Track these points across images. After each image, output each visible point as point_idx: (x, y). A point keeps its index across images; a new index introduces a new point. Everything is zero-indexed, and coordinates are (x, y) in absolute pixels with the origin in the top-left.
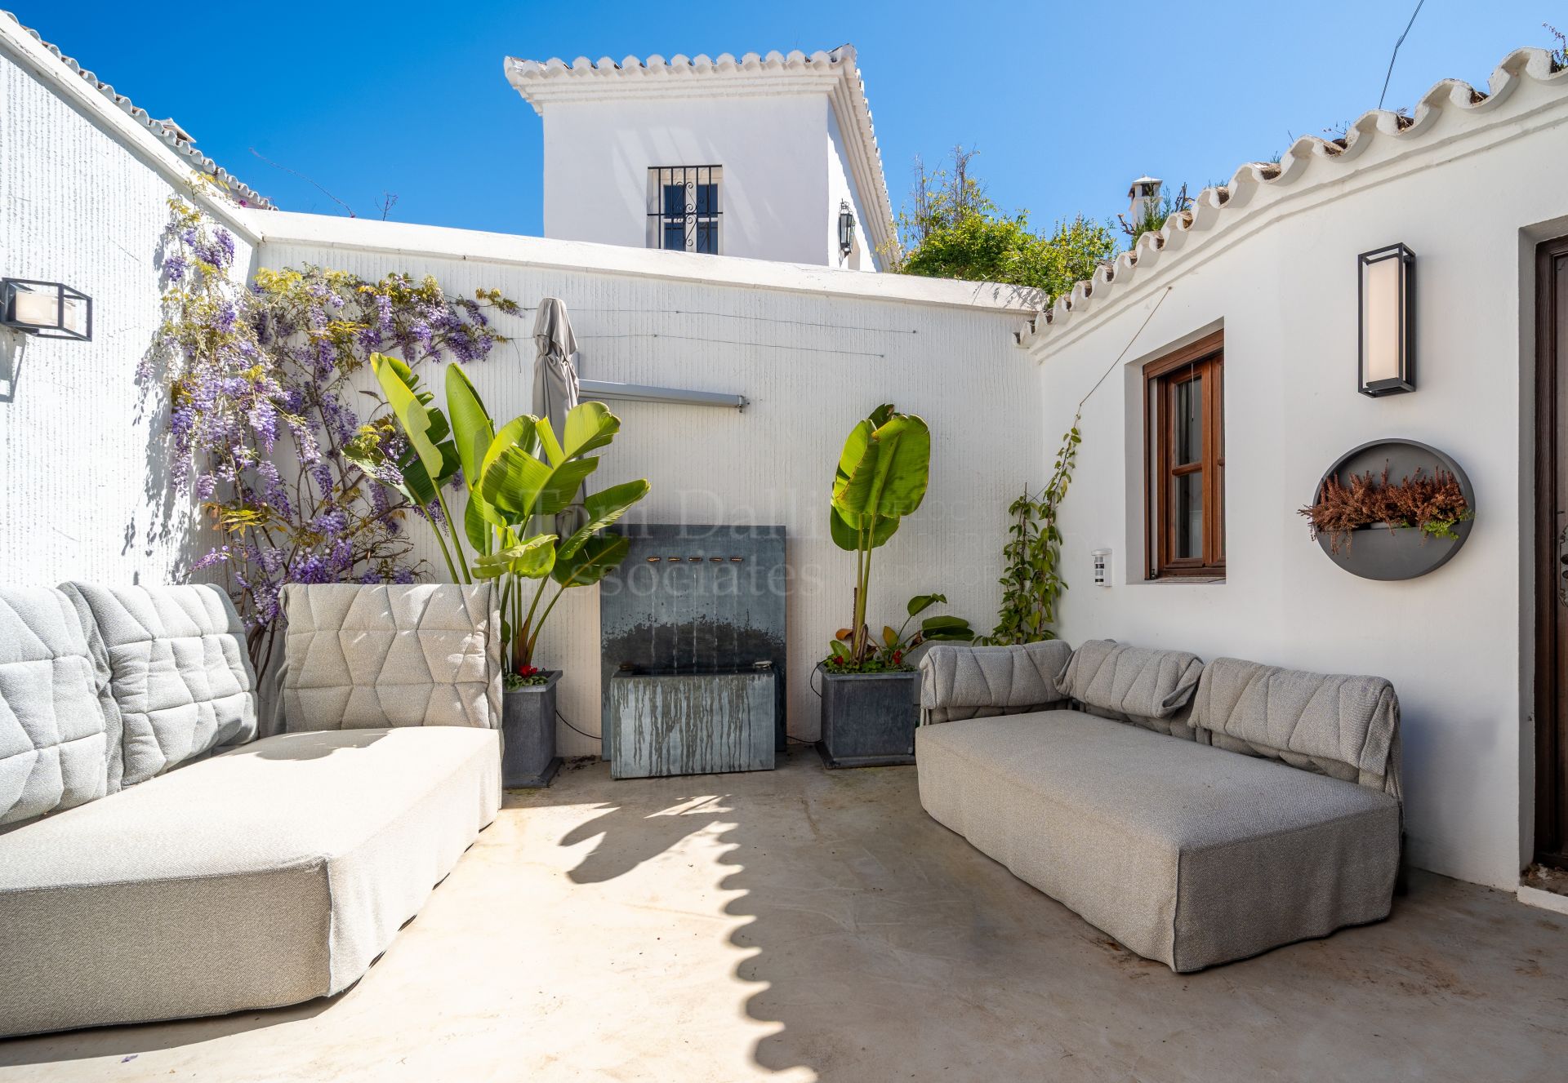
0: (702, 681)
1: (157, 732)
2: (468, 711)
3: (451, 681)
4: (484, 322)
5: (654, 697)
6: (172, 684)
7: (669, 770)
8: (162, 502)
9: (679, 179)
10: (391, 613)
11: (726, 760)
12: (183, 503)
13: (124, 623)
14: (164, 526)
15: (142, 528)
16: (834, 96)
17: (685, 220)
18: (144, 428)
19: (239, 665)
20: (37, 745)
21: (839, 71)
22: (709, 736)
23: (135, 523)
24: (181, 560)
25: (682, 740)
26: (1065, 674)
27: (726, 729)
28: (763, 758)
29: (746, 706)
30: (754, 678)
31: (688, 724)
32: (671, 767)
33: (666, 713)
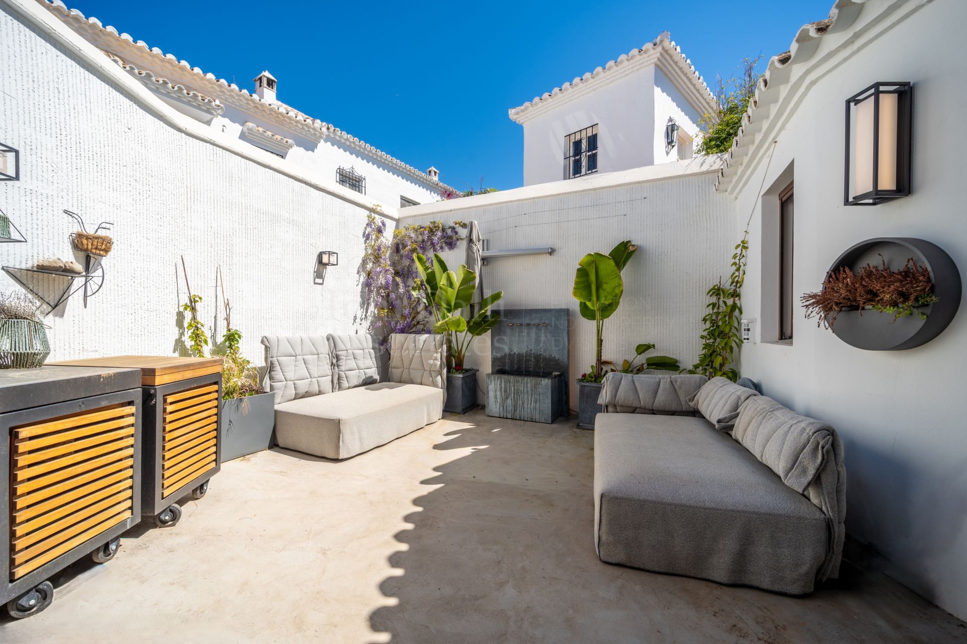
0: (519, 379)
1: (346, 377)
2: (434, 381)
3: (429, 370)
4: (456, 233)
5: (501, 384)
6: (352, 364)
7: (507, 416)
8: (365, 308)
9: (578, 137)
10: (415, 344)
11: (529, 415)
12: (372, 308)
13: (341, 346)
14: (366, 315)
15: (359, 316)
16: (658, 63)
17: (580, 156)
18: (360, 286)
19: (374, 359)
20: (311, 377)
21: (659, 49)
22: (523, 404)
23: (357, 315)
24: (371, 325)
25: (512, 404)
26: (696, 394)
27: (530, 402)
28: (546, 417)
29: (538, 392)
30: (542, 380)
31: (514, 397)
32: (508, 415)
33: (505, 391)
